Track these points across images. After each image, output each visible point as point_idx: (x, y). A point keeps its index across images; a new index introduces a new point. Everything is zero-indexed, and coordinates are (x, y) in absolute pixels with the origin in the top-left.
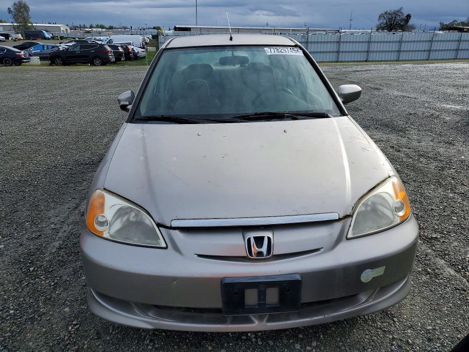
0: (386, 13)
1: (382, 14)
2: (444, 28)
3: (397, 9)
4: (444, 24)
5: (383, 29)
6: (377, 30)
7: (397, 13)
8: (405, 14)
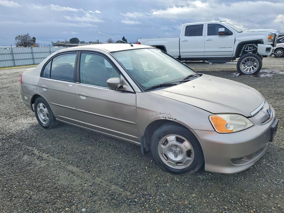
0: (19, 36)
1: (17, 37)
2: (55, 45)
3: (26, 34)
4: (54, 43)
5: (21, 45)
6: (17, 46)
7: (27, 36)
8: (32, 37)
